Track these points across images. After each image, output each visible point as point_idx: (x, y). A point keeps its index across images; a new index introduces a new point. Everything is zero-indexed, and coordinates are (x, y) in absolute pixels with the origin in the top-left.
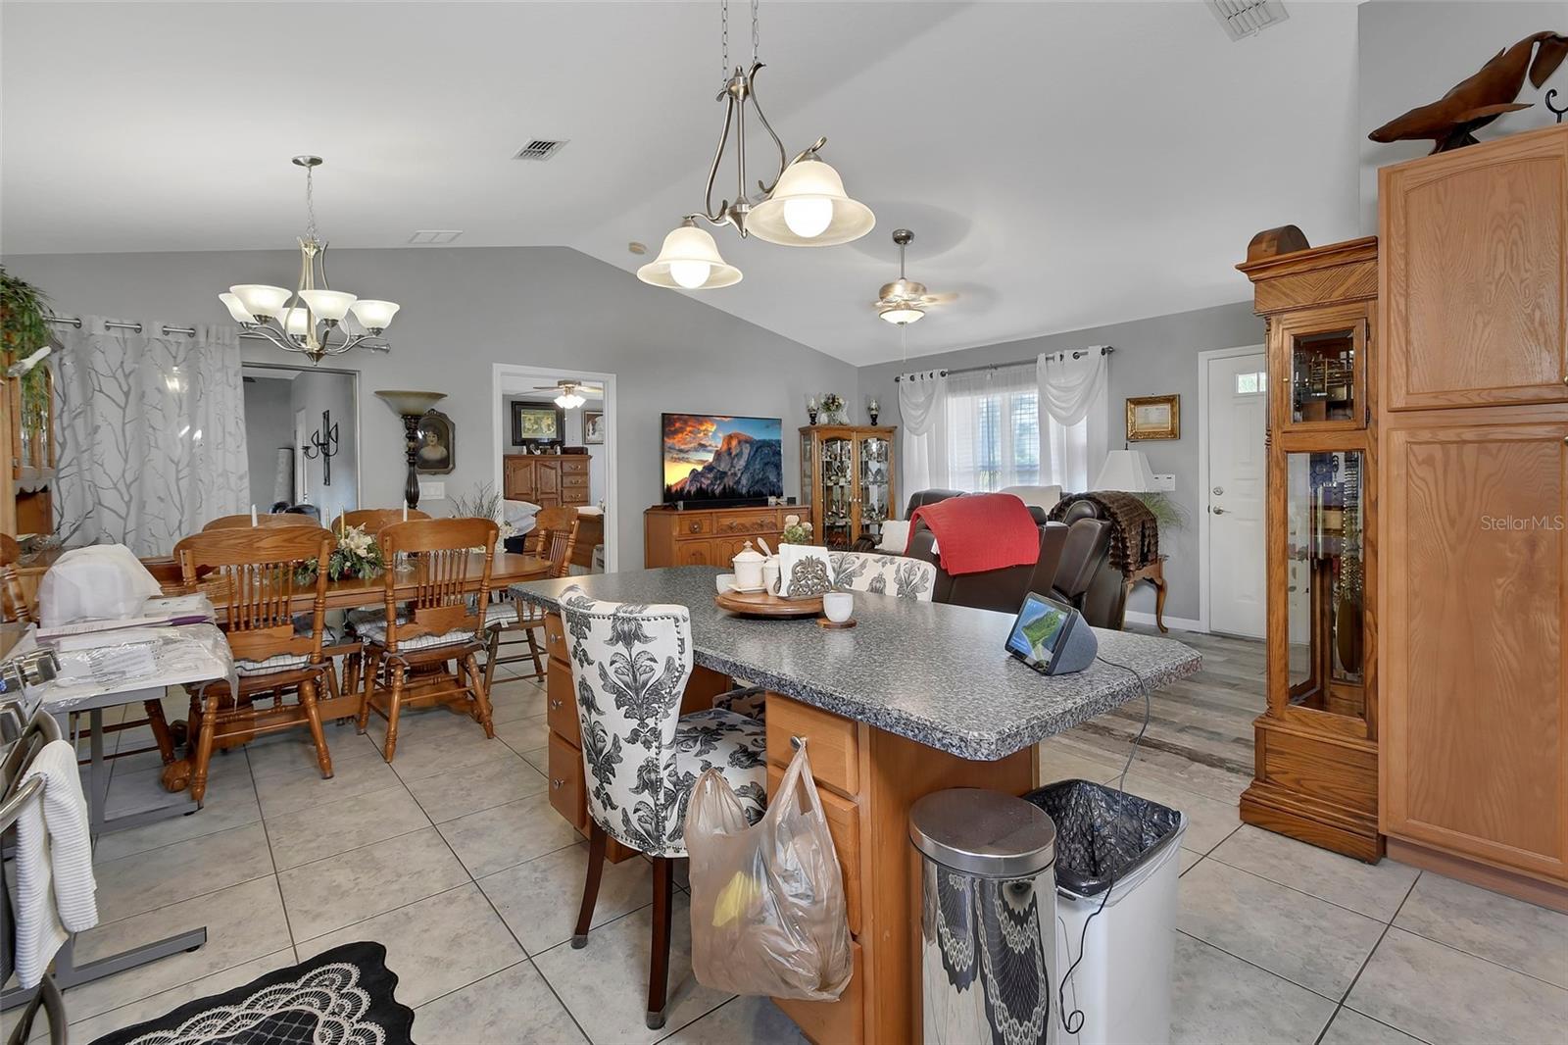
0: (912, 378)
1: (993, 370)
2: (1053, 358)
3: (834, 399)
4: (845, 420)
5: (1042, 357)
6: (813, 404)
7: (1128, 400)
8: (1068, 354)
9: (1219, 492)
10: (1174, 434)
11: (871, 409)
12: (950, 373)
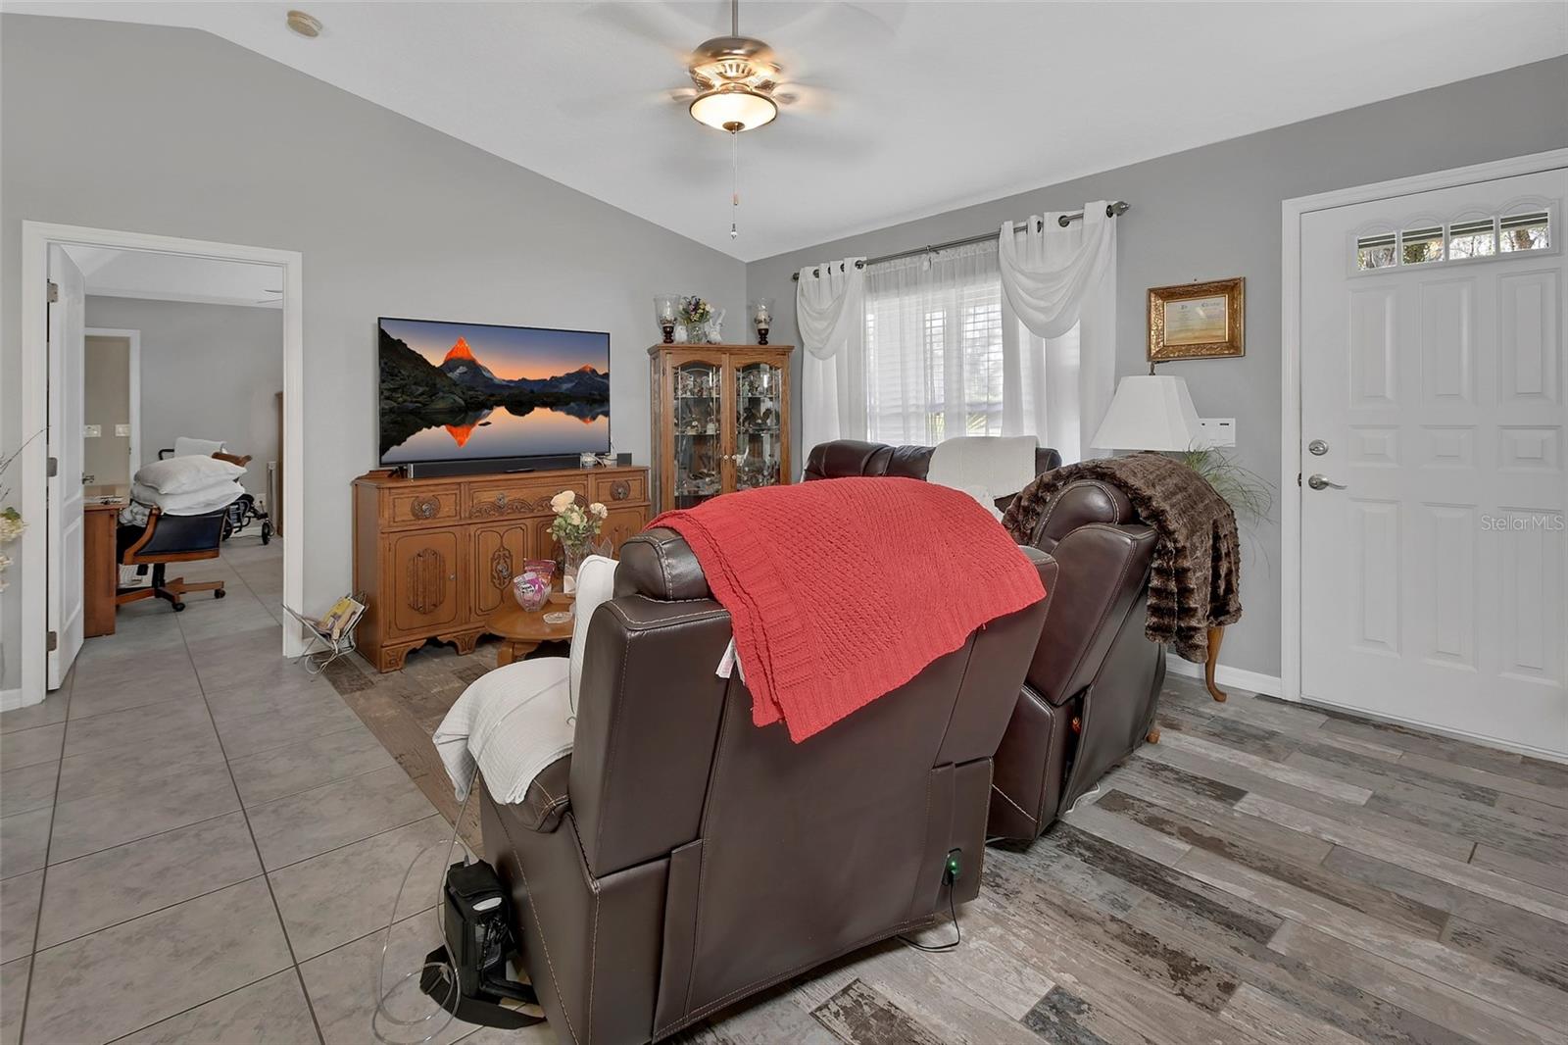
0: (816, 274)
1: (933, 255)
2: (1025, 228)
3: (697, 305)
4: (715, 336)
5: (1008, 227)
6: (668, 314)
7: (1151, 291)
8: (1051, 219)
9: (1317, 449)
10: (1233, 347)
11: (758, 322)
12: (870, 262)
